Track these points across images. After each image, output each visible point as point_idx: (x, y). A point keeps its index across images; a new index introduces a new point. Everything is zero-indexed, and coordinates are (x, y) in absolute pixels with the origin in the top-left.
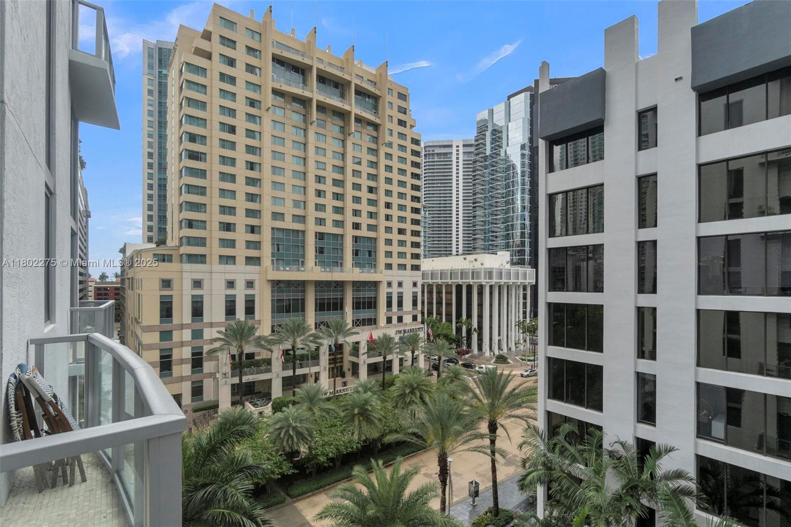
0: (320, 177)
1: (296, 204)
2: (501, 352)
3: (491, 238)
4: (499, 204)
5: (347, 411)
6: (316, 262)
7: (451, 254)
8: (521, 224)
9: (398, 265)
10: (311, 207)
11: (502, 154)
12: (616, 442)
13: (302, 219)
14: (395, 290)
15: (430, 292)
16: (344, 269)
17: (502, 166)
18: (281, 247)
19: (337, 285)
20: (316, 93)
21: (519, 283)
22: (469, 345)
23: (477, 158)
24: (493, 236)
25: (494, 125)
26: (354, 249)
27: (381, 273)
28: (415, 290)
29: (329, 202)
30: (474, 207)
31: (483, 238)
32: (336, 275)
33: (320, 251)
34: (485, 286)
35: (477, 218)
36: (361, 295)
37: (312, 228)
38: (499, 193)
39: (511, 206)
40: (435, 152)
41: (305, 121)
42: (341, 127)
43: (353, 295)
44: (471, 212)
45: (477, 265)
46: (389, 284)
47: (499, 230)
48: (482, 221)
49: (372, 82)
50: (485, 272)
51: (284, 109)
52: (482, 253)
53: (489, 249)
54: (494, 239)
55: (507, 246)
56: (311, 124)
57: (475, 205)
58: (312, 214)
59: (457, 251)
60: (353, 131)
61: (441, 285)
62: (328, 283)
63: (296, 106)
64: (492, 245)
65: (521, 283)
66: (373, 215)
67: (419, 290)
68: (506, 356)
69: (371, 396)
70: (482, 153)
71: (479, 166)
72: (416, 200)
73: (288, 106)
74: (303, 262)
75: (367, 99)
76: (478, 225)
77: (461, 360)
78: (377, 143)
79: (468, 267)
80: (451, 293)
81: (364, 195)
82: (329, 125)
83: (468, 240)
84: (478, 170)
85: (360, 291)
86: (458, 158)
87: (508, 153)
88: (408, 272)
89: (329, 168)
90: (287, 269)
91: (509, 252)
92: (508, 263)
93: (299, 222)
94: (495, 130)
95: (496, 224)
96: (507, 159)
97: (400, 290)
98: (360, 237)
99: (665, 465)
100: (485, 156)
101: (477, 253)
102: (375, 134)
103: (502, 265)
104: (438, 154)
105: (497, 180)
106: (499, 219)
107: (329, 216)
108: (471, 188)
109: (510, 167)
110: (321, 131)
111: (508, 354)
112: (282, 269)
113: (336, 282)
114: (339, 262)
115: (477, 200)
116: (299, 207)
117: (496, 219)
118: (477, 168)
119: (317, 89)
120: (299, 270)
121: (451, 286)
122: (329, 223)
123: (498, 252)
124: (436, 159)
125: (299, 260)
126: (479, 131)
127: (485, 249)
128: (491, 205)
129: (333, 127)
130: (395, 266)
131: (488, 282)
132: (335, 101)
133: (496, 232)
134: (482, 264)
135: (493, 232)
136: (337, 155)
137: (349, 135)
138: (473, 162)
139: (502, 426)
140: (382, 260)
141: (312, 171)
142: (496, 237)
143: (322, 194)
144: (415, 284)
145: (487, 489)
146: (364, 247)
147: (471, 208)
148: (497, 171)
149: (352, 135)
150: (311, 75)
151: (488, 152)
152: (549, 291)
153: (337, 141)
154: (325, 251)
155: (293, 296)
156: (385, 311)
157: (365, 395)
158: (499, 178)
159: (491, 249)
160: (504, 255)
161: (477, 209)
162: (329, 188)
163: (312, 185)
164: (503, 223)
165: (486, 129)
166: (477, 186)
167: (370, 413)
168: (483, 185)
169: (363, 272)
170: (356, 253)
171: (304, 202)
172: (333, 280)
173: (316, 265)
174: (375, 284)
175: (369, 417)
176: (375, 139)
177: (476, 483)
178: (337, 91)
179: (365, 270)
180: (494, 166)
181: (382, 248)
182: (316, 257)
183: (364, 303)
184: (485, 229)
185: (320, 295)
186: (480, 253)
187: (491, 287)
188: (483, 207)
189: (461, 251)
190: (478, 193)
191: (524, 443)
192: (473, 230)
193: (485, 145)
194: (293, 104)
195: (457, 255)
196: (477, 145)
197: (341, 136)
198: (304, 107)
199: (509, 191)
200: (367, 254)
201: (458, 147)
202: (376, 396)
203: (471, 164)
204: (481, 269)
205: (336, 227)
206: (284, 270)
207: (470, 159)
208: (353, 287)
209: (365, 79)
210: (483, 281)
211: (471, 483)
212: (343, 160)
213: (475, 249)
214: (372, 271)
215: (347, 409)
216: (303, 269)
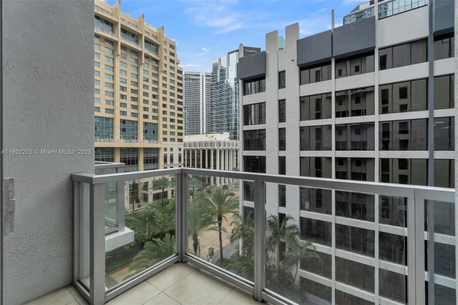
0: (123, 87)
1: (108, 102)
2: (225, 184)
3: (220, 125)
4: (224, 108)
5: (142, 220)
6: (121, 137)
7: (199, 134)
8: (235, 119)
9: (170, 139)
10: (117, 104)
11: (226, 82)
12: (271, 216)
13: (112, 111)
14: (169, 153)
15: (188, 154)
16: (138, 140)
17: (225, 88)
18: (98, 128)
19: (134, 150)
20: (120, 38)
21: (234, 149)
22: (209, 182)
23: (213, 83)
24: (221, 124)
25: (221, 67)
26: (144, 129)
27: (161, 143)
28: (180, 152)
29: (129, 102)
30: (211, 109)
31: (216, 125)
32: (133, 144)
33: (123, 130)
34: (217, 150)
35: (213, 115)
36: (149, 155)
37: (118, 117)
38: (224, 102)
39: (230, 109)
40: (191, 78)
41: (113, 54)
42: (136, 59)
43: (144, 155)
44: (210, 111)
45: (213, 139)
46: (165, 149)
47: (225, 121)
48: (216, 116)
49: (155, 36)
50: (217, 143)
51: (100, 45)
52: (216, 133)
53: (219, 131)
54: (222, 126)
55: (228, 130)
56: (117, 56)
57: (212, 108)
58: (118, 109)
59: (203, 132)
60: (144, 63)
61: (194, 150)
62: (129, 149)
63: (108, 45)
64: (221, 129)
65: (235, 148)
66: (156, 111)
67: (182, 152)
68: (228, 186)
69: (155, 210)
70: (215, 81)
71: (214, 87)
72: (180, 103)
73: (102, 44)
74: (112, 137)
75: (152, 46)
76: (213, 118)
77: (205, 189)
78: (158, 71)
79: (208, 140)
80: (200, 154)
81: (150, 99)
82: (129, 58)
83: (209, 126)
84: (213, 89)
85: (148, 153)
86: (203, 82)
87: (228, 82)
88: (176, 142)
89: (129, 82)
90: (102, 140)
91: (229, 133)
92: (228, 138)
93: (110, 113)
94: (222, 69)
95: (223, 118)
96: (228, 85)
97: (172, 152)
98: (148, 123)
99: (289, 223)
100: (217, 83)
101: (213, 133)
102: (156, 65)
103: (225, 139)
104: (192, 79)
105: (223, 95)
106: (224, 116)
107: (129, 110)
108: (210, 99)
109: (229, 89)
110: (124, 60)
111: (229, 185)
112: (98, 140)
113: (133, 148)
114: (135, 137)
115: (213, 105)
116: (110, 104)
117: (223, 116)
118: (213, 88)
119: (121, 36)
120: (109, 141)
121: (200, 150)
122: (129, 114)
123: (224, 133)
124: (191, 82)
125: (110, 135)
126: (214, 69)
127: (217, 131)
128: (220, 108)
129: (131, 59)
130: (168, 140)
131: (218, 148)
132: (132, 45)
133: (223, 122)
134: (215, 139)
135: (221, 122)
136: (134, 76)
137: (141, 65)
138: (211, 85)
139: (224, 217)
140: (161, 136)
141: (118, 84)
142: (223, 125)
143: (124, 97)
144: (180, 149)
145: (217, 251)
146: (150, 129)
147: (210, 109)
148: (223, 91)
149: (143, 65)
150: (117, 27)
151: (219, 81)
152: (244, 150)
153: (134, 68)
154: (127, 130)
155: (106, 157)
156: (163, 164)
157: (152, 210)
158: (224, 95)
159: (220, 131)
160: (226, 134)
161: (213, 110)
162: (129, 94)
163: (118, 92)
164: (226, 118)
165: (217, 68)
166: (213, 98)
167: (155, 220)
168: (216, 98)
169: (150, 143)
170: (145, 132)
171: (113, 101)
172: (132, 147)
173: (121, 138)
174: (157, 150)
175: (155, 222)
176: (157, 69)
177: (212, 248)
178: (134, 39)
179: (152, 141)
180: (221, 88)
181: (161, 129)
182: (121, 134)
183: (151, 160)
184: (217, 120)
185: (123, 156)
186: (214, 133)
187: (220, 150)
188: (216, 109)
189: (205, 132)
190: (213, 101)
191: (233, 222)
192: (211, 121)
193: (217, 77)
194: (105, 43)
195: (203, 134)
196: (213, 76)
197: (136, 65)
198: (113, 46)
199: (229, 102)
200: (152, 132)
201: (203, 76)
202: (158, 210)
203: (210, 86)
204: (215, 141)
205: (133, 116)
206: (100, 141)
207: (209, 83)
208: (144, 151)
209: (151, 34)
210: (216, 147)
211: (210, 249)
212: (137, 78)
213: (212, 131)
214: (155, 142)
215: (141, 219)
216: (112, 141)
